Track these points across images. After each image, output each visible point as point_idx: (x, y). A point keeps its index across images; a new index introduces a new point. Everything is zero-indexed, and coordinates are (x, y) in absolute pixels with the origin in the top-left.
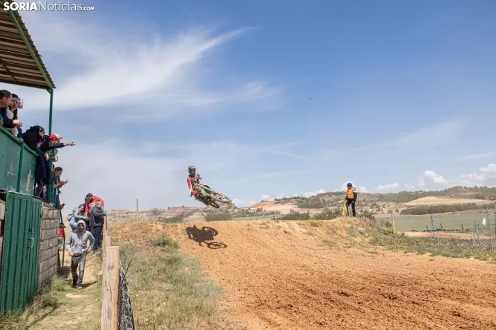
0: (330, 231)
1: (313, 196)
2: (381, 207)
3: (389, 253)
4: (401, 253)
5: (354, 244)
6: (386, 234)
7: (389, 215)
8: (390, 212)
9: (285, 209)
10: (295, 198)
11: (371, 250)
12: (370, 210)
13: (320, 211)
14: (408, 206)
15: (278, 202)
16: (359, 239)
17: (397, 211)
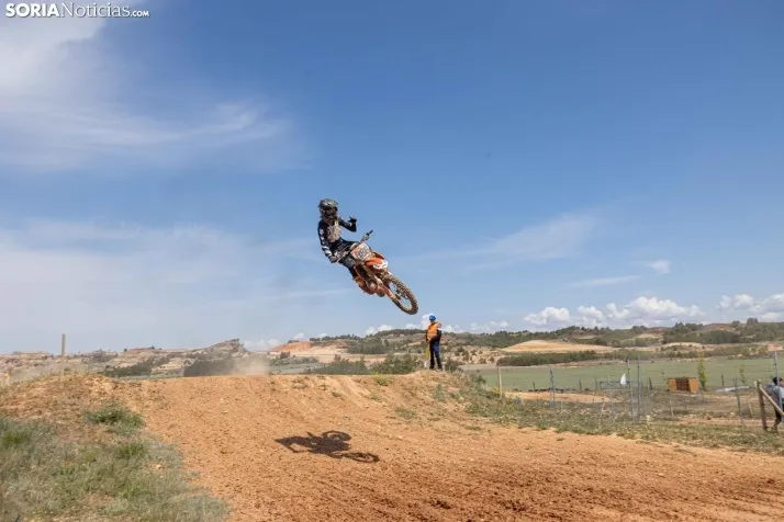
0: (407, 393)
1: (371, 336)
2: (470, 354)
3: (496, 429)
4: (513, 428)
5: (443, 414)
6: (488, 397)
7: (482, 367)
8: (483, 362)
9: (327, 355)
10: (343, 337)
11: (469, 424)
12: (454, 358)
13: (382, 359)
14: (507, 354)
15: (315, 342)
16: (450, 406)
17: (492, 360)
